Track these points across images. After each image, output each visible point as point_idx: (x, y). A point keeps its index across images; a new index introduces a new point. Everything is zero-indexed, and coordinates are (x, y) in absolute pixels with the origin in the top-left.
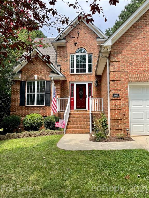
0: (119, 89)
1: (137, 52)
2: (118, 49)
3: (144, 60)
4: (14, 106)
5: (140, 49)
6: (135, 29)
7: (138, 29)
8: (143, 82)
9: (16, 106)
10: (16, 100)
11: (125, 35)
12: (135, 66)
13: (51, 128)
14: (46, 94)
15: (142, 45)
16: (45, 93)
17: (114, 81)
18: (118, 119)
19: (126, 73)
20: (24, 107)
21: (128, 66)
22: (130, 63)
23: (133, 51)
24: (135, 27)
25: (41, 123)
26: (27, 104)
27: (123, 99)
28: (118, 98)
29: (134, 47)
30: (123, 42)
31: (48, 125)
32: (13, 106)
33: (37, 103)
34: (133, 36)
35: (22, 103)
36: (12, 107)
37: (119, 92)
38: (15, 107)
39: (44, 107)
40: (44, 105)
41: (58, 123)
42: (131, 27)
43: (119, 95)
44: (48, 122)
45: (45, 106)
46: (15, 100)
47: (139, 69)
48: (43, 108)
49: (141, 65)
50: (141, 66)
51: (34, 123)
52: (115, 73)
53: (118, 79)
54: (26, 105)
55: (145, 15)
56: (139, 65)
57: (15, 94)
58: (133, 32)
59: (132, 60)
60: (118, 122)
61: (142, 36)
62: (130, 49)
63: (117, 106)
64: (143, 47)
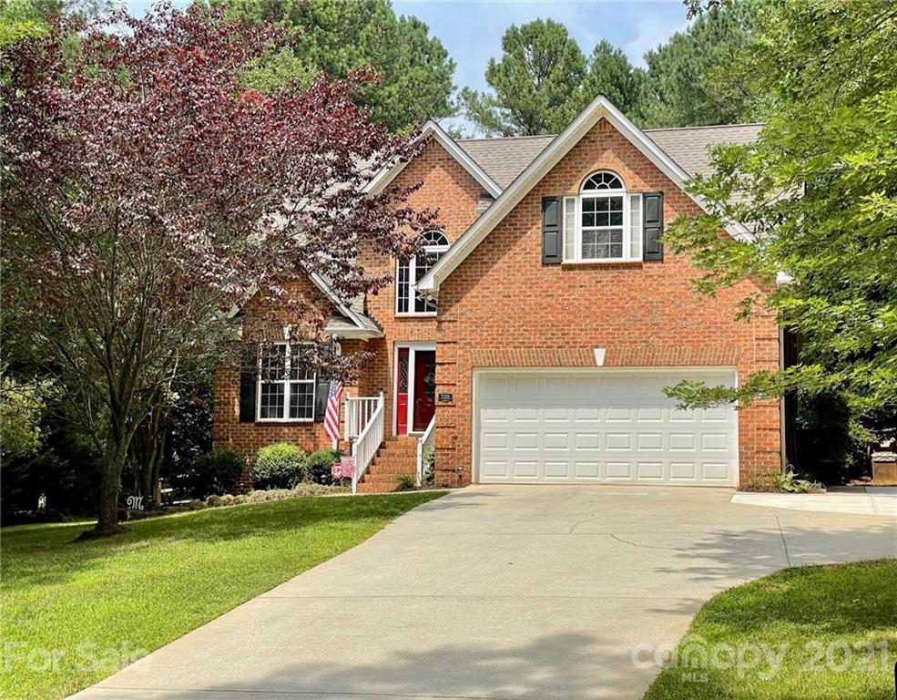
0: (452, 382)
1: (493, 301)
2: (453, 292)
3: (506, 319)
4: (223, 422)
5: (499, 293)
6: (490, 246)
7: (496, 246)
8: (502, 366)
9: (228, 422)
10: (229, 402)
11: (469, 261)
12: (487, 331)
13: (323, 481)
14: (317, 383)
15: (503, 284)
16: (314, 381)
17: (444, 364)
18: (448, 449)
19: (468, 347)
20: (252, 424)
21: (473, 331)
22: (477, 323)
23: (484, 297)
24: (491, 242)
25: (298, 470)
26: (262, 416)
27: (460, 403)
28: (450, 403)
29: (487, 288)
30: (464, 278)
31: (315, 474)
32: (220, 422)
33: (292, 414)
34: (485, 263)
35: (247, 415)
36: (218, 424)
37: (452, 390)
38: (225, 426)
39: (311, 424)
40: (312, 420)
41: (339, 467)
42: (483, 242)
43: (451, 395)
44: (315, 467)
45: (315, 421)
46: (225, 405)
47: (494, 339)
48: (308, 428)
49: (501, 329)
50: (500, 332)
51: (281, 467)
52: (445, 346)
53: (451, 360)
54: (259, 419)
55: (513, 214)
56: (495, 329)
57: (224, 387)
58: (487, 255)
59: (481, 318)
60: (448, 455)
61: (504, 263)
62: (480, 293)
63: (447, 420)
64: (505, 288)
